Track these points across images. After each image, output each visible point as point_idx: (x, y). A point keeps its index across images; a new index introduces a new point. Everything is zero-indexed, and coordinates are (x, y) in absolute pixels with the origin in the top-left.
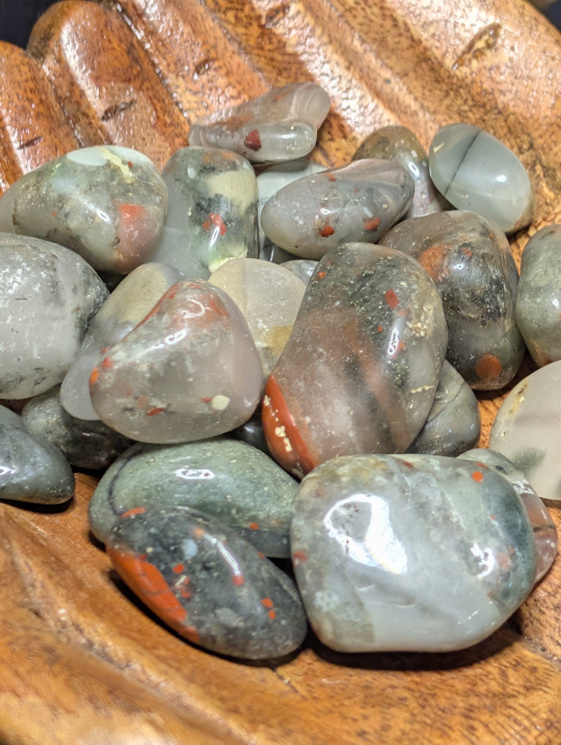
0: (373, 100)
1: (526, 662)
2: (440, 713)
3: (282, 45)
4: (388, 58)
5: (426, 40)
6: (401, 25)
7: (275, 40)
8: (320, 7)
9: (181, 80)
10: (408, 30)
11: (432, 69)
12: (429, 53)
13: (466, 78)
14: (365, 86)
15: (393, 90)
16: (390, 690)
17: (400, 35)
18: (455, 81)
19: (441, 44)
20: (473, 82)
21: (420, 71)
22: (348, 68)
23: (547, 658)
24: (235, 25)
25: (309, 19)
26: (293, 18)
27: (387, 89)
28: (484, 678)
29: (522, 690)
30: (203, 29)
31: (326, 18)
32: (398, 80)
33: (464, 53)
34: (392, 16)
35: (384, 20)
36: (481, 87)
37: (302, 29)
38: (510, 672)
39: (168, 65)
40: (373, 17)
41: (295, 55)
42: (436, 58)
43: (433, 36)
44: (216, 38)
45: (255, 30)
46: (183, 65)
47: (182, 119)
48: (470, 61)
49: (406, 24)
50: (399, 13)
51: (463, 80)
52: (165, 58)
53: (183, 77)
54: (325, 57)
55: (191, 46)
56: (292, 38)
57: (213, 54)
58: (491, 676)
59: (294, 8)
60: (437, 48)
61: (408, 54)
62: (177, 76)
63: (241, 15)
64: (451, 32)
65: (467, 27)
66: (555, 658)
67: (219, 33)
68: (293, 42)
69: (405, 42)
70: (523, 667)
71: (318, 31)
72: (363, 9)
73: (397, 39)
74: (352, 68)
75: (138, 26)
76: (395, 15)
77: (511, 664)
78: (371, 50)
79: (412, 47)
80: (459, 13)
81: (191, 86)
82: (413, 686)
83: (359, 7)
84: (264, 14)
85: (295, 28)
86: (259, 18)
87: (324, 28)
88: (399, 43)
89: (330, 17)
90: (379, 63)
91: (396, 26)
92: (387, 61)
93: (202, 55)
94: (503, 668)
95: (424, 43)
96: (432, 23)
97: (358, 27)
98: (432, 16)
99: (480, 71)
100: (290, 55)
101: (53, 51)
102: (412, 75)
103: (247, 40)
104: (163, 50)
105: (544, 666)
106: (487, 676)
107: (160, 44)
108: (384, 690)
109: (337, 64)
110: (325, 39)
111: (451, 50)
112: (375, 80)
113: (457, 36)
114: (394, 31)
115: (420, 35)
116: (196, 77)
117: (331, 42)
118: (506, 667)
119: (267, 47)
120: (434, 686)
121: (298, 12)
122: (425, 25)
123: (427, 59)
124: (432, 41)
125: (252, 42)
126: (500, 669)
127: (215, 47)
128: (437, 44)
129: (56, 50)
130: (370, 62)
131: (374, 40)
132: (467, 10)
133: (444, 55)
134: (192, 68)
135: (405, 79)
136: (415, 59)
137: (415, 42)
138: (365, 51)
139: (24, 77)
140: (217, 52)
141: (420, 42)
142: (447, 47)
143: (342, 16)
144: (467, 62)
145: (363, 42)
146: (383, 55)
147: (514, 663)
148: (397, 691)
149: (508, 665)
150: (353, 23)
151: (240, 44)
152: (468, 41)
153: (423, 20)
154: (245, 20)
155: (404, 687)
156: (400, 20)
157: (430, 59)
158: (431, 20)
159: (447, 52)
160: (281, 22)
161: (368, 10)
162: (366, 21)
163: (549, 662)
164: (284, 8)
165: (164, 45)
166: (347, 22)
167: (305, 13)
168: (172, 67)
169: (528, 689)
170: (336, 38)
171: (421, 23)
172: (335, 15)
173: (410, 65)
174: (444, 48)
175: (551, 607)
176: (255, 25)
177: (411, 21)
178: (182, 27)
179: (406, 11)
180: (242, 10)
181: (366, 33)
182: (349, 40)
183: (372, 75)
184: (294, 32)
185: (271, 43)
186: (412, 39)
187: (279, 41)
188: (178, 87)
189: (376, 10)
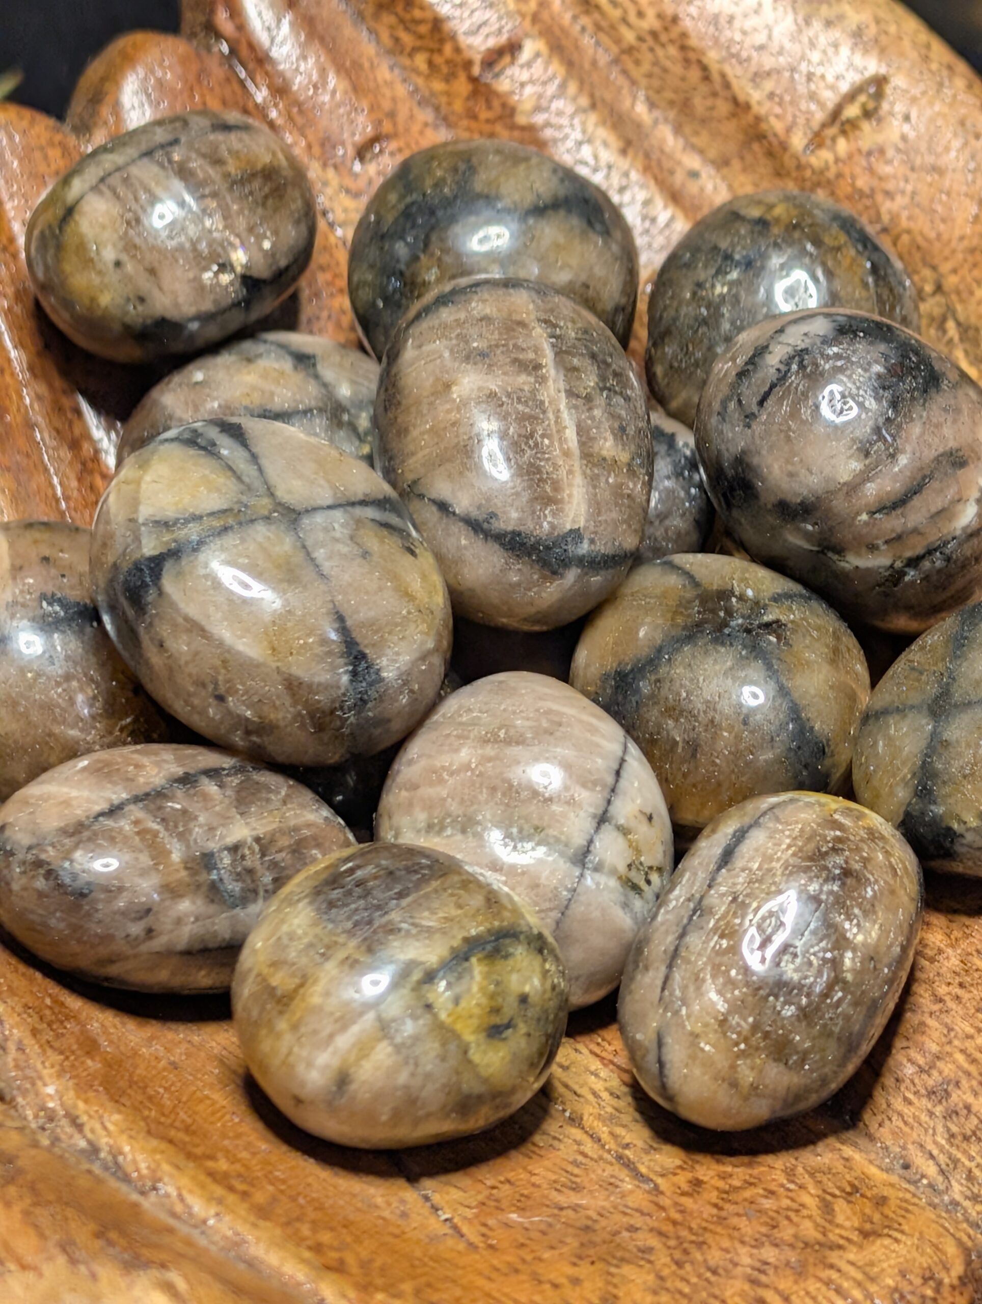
0: (665, 207)
1: (870, 1188)
2: (709, 1275)
3: (508, 112)
4: (696, 133)
5: (759, 103)
6: (716, 77)
7: (496, 103)
8: (577, 47)
9: (331, 173)
10: (727, 85)
11: (770, 154)
12: (764, 126)
13: (827, 168)
14: (652, 183)
15: (702, 190)
16: (625, 1234)
17: (715, 94)
18: (808, 173)
19: (785, 111)
20: (839, 175)
21: (749, 158)
22: (624, 152)
23: (909, 1182)
24: (428, 77)
25: (556, 68)
26: (529, 65)
27: (693, 188)
28: (792, 1215)
29: (855, 1236)
30: (372, 85)
31: (587, 66)
32: (712, 171)
33: (824, 126)
34: (699, 62)
35: (686, 68)
36: (853, 185)
37: (544, 83)
38: (841, 1207)
39: (309, 146)
40: (668, 64)
41: (531, 129)
42: (775, 135)
43: (771, 96)
44: (394, 100)
45: (462, 86)
46: (334, 147)
47: (332, 240)
48: (834, 139)
49: (723, 76)
50: (712, 56)
51: (822, 172)
52: (303, 135)
53: (336, 167)
54: (584, 132)
55: (349, 114)
56: (526, 98)
57: (387, 127)
58: (805, 1212)
59: (530, 48)
60: (777, 116)
61: (729, 127)
62: (325, 166)
63: (438, 60)
64: (802, 89)
65: (830, 79)
66: (925, 1181)
67: (401, 90)
68: (528, 106)
69: (723, 107)
70: (862, 1196)
71: (572, 88)
72: (651, 50)
73: (709, 102)
74: (631, 152)
75: (258, 78)
76: (705, 60)
77: (843, 1190)
78: (666, 120)
79: (734, 115)
80: (815, 56)
81: (349, 182)
82: (668, 1228)
83: (644, 47)
84: (477, 58)
85: (532, 81)
86: (468, 64)
87: (582, 83)
88: (712, 108)
89: (594, 63)
90: (681, 142)
91: (706, 77)
92: (694, 140)
93: (369, 129)
94: (828, 1197)
95: (756, 109)
96: (769, 74)
97: (644, 82)
98: (768, 62)
99: (850, 156)
100: (523, 128)
101: (105, 123)
102: (736, 164)
103: (449, 104)
104: (300, 120)
105: (901, 1195)
106: (797, 1211)
107: (295, 110)
108: (616, 1233)
109: (605, 144)
110: (584, 101)
111: (801, 120)
112: (672, 172)
113: (813, 96)
114: (704, 89)
115: (748, 94)
116: (357, 167)
117: (593, 106)
118: (834, 1196)
119: (484, 115)
120: (705, 1229)
121: (538, 55)
122: (757, 77)
123: (761, 137)
124: (767, 105)
125: (458, 106)
126: (823, 1200)
127: (392, 115)
128: (778, 110)
129: (111, 120)
130: (664, 140)
131: (672, 103)
132: (830, 51)
133: (789, 130)
134: (351, 151)
135: (725, 171)
136: (741, 137)
137: (740, 107)
138: (656, 122)
139: (53, 167)
140: (395, 124)
141: (747, 107)
142: (795, 116)
143: (616, 61)
144: (828, 142)
145: (652, 105)
146: (687, 129)
147: (848, 1189)
148: (640, 1235)
149: (837, 1193)
150: (636, 73)
151: (437, 109)
152: (830, 105)
153: (753, 68)
154: (445, 69)
155: (651, 1230)
156: (714, 68)
157: (765, 137)
158: (767, 68)
159: (794, 124)
160: (509, 72)
161: (660, 52)
162: (656, 70)
163: (912, 1188)
164: (512, 48)
165: (301, 112)
166: (625, 72)
167: (550, 57)
168: (316, 150)
169: (866, 1235)
170: (603, 100)
171: (750, 75)
172: (603, 59)
173: (732, 147)
174: (789, 118)
175: (923, 1091)
176: (462, 77)
177: (733, 71)
178: (332, 80)
179: (724, 53)
180: (440, 51)
181: (658, 92)
182: (627, 103)
183: (667, 164)
184: (529, 90)
185: (489, 107)
186: (735, 101)
187: (504, 105)
188: (325, 184)
189: (673, 51)
